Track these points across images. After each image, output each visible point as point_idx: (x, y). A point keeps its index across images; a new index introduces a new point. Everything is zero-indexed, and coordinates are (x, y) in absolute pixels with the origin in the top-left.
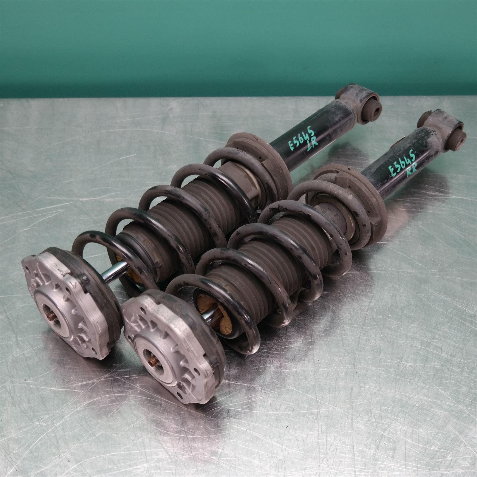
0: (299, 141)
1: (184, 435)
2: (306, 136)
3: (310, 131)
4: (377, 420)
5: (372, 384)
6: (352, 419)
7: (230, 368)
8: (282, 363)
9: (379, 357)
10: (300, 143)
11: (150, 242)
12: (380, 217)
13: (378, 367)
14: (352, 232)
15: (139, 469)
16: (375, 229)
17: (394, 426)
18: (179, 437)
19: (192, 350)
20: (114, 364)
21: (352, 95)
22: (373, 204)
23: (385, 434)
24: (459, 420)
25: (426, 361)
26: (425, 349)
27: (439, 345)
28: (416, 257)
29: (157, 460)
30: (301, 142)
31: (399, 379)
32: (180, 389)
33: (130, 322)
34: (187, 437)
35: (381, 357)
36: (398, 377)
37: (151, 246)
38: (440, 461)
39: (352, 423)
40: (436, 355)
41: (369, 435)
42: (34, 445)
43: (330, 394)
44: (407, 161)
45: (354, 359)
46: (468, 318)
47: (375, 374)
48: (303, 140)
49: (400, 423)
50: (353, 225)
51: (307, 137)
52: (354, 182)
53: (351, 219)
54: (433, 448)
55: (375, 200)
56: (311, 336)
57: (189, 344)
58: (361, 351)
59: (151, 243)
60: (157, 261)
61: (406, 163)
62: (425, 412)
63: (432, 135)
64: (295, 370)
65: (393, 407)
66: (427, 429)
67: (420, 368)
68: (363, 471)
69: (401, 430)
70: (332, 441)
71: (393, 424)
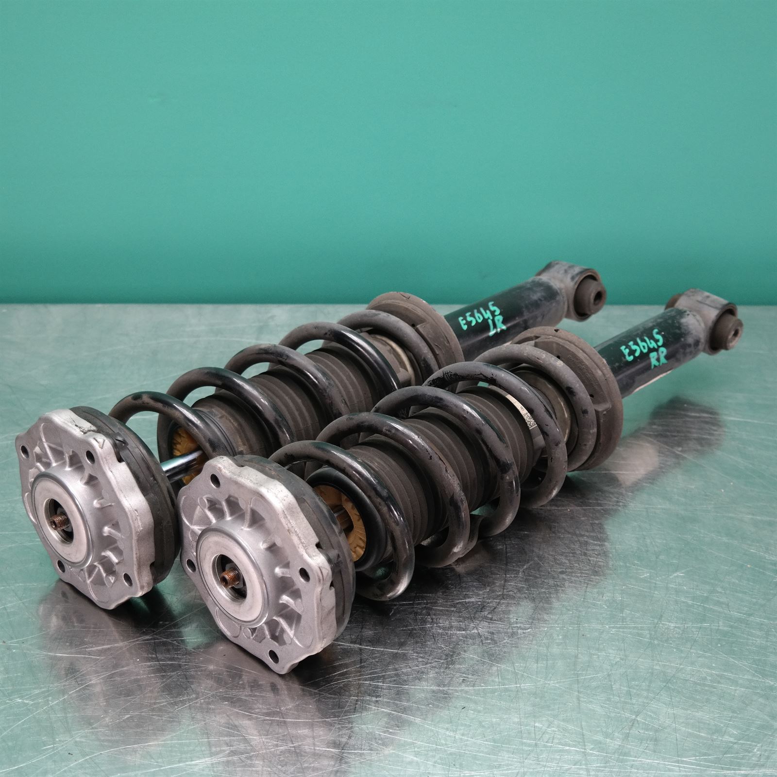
0: (475, 317)
1: (280, 718)
2: (486, 313)
3: (493, 308)
4: (622, 699)
5: (611, 651)
6: (578, 699)
7: (362, 628)
8: (454, 622)
9: (621, 615)
10: (476, 321)
11: (230, 418)
12: (609, 402)
13: (620, 628)
14: (566, 430)
15: (196, 765)
16: (603, 421)
17: (653, 707)
18: (270, 720)
19: (296, 532)
20: (161, 622)
21: (558, 272)
22: (598, 380)
23: (638, 719)
24: (768, 699)
25: (703, 620)
26: (700, 605)
27: (723, 600)
28: (675, 490)
29: (229, 753)
30: (480, 321)
31: (659, 645)
32: (274, 640)
33: (191, 523)
34: (285, 722)
35: (624, 615)
36: (656, 642)
37: (233, 424)
38: (740, 757)
39: (579, 703)
40: (719, 612)
41: (610, 720)
42: (10, 731)
43: (537, 663)
44: (651, 343)
45: (579, 617)
46: (770, 566)
47: (617, 638)
48: (482, 318)
49: (665, 704)
50: (566, 416)
51: (488, 315)
52: (566, 346)
53: (562, 404)
54: (726, 738)
55: (600, 372)
56: (502, 587)
57: (291, 521)
58: (589, 607)
59: (232, 421)
60: (242, 449)
61: (648, 346)
62: (706, 688)
63: (688, 315)
64: (476, 631)
65: (651, 682)
66: (713, 712)
67: (694, 630)
68: (603, 770)
69: (666, 713)
70: (544, 728)
71: (653, 704)
